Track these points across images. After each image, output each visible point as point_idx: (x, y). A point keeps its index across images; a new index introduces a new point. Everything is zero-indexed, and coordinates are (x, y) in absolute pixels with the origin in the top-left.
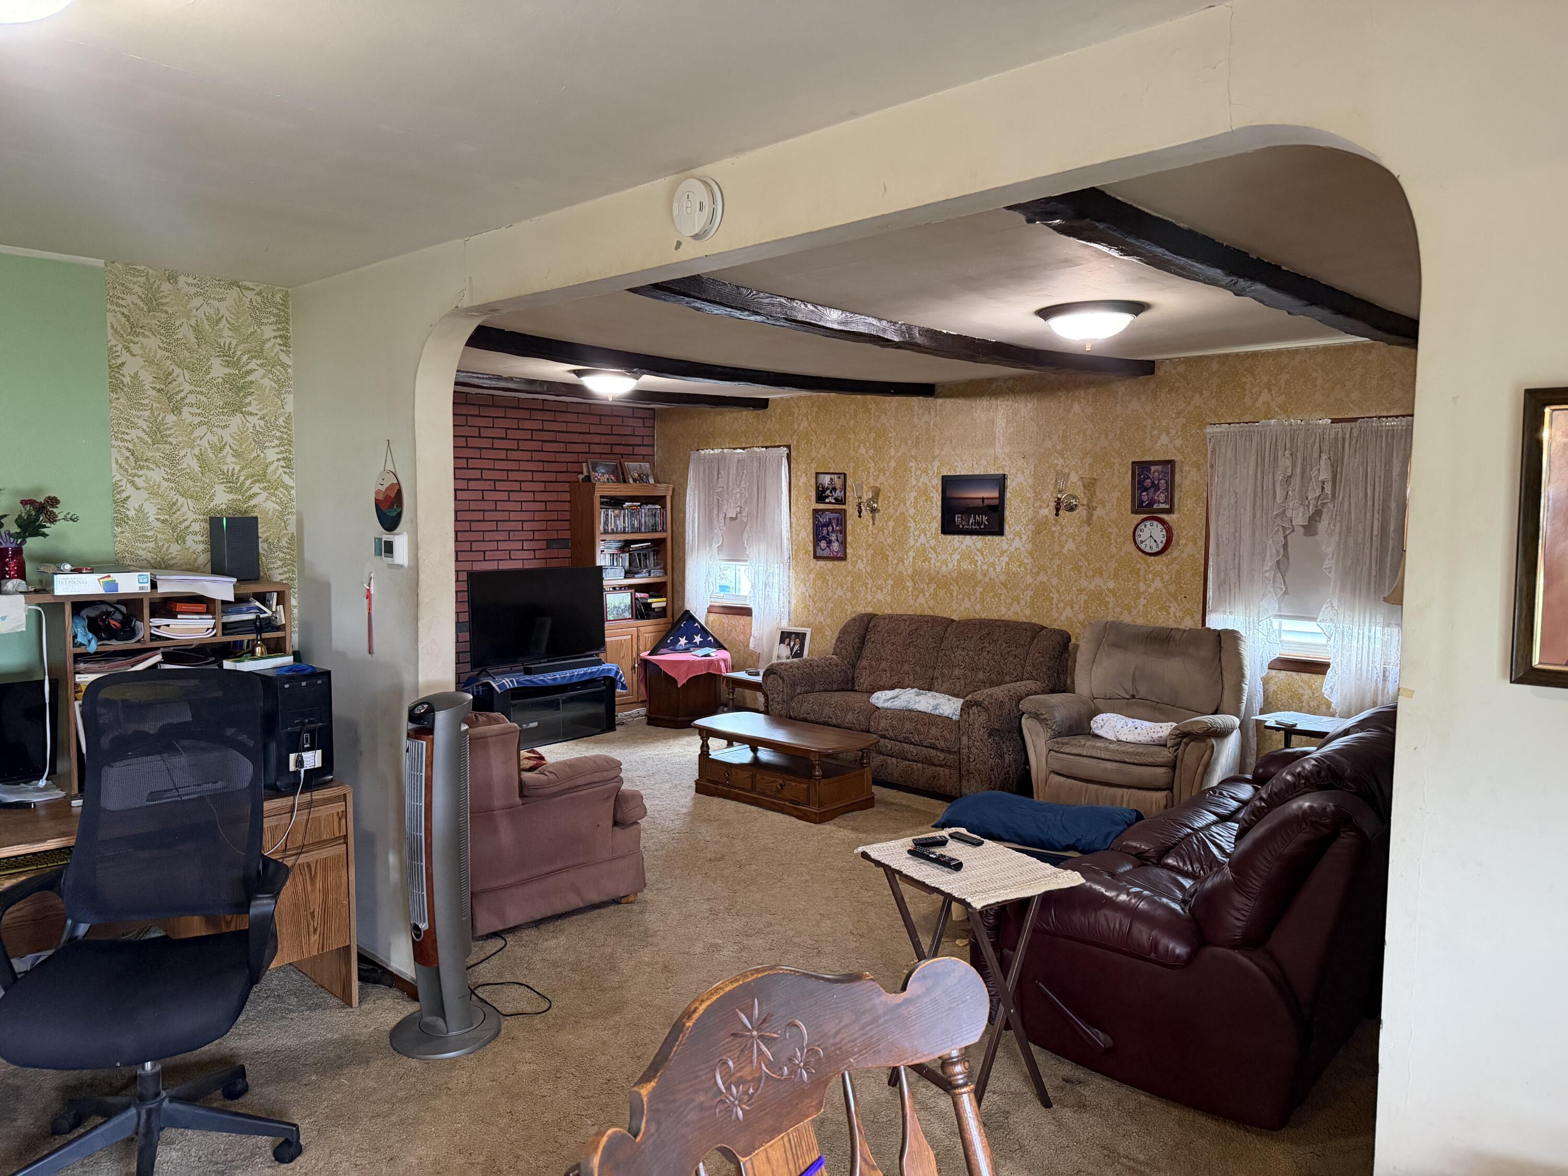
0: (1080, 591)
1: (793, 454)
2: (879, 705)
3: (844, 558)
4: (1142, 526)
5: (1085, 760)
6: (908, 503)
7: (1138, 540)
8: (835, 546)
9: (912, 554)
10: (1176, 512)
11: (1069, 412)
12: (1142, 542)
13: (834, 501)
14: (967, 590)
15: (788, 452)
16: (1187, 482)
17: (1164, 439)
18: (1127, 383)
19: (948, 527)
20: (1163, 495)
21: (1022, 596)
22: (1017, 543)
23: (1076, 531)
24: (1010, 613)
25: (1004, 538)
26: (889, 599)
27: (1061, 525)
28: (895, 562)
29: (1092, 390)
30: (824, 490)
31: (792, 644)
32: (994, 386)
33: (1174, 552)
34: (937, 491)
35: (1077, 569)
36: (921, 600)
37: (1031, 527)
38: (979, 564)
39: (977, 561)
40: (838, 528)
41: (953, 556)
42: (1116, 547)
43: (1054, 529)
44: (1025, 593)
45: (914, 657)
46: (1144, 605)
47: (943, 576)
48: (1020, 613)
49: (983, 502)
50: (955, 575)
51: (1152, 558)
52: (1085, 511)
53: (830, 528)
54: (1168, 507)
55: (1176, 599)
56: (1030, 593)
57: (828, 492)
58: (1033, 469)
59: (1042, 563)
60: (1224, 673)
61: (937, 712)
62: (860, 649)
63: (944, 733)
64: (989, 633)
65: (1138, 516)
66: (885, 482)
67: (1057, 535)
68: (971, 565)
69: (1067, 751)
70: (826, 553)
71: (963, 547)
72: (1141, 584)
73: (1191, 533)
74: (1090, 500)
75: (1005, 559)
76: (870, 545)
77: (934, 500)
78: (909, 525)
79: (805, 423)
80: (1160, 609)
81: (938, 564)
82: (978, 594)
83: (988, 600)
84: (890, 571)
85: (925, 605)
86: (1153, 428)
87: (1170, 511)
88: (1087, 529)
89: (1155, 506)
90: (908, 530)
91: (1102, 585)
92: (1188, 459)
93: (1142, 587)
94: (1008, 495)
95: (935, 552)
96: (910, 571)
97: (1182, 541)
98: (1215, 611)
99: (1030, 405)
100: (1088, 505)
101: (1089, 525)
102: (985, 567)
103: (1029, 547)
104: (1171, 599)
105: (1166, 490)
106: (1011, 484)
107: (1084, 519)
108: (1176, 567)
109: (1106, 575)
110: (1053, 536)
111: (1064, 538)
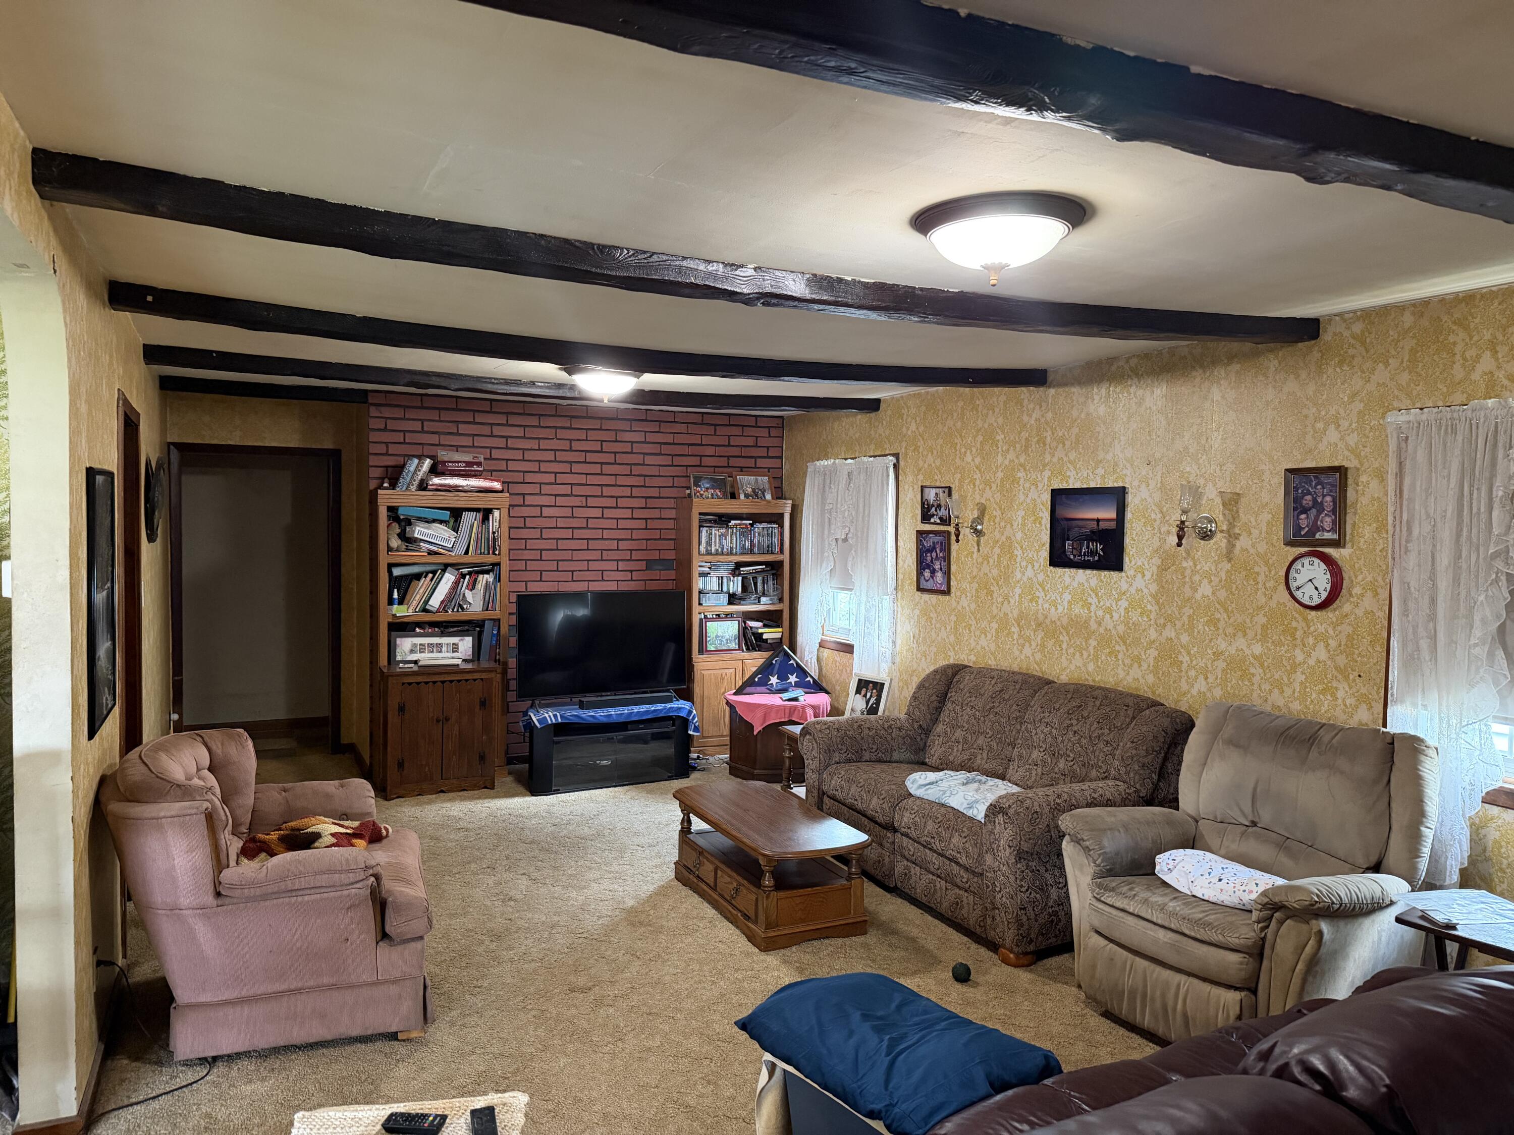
0: (1217, 655)
1: (902, 463)
2: (912, 791)
3: (947, 592)
4: (1297, 564)
5: (1131, 920)
6: (1015, 525)
7: (1293, 585)
8: (939, 576)
9: (1018, 591)
10: (1349, 545)
11: (1205, 398)
12: (1298, 588)
13: (938, 521)
14: (1078, 643)
15: (895, 461)
16: (1364, 500)
17: (1333, 435)
18: (1281, 354)
19: (1058, 559)
20: (1328, 519)
21: (1144, 657)
22: (1139, 583)
23: (1213, 568)
24: (1130, 679)
25: (1123, 574)
26: (993, 647)
27: (1193, 559)
28: (1000, 599)
29: (1236, 367)
30: (930, 507)
31: (869, 695)
32: (1114, 368)
33: (1344, 605)
34: (1047, 509)
35: (1213, 622)
36: (1027, 651)
37: (1157, 561)
38: (1093, 608)
39: (1091, 604)
40: (942, 555)
41: (1064, 597)
42: (1265, 595)
43: (1185, 564)
44: (1148, 652)
45: (992, 728)
46: (1301, 683)
47: (1052, 622)
49: (1098, 524)
50: (1065, 621)
51: (1313, 613)
52: (1225, 541)
53: (934, 554)
54: (1335, 537)
55: (1346, 678)
56: (1153, 653)
57: (933, 509)
58: (1160, 480)
59: (1170, 612)
60: (1393, 805)
61: (969, 813)
62: (939, 709)
63: (967, 845)
64: (1081, 706)
65: (1294, 549)
66: (991, 497)
67: (1188, 572)
68: (1084, 609)
69: (1109, 901)
70: (929, 585)
71: (1075, 584)
72: (1298, 652)
73: (1369, 578)
74: (1231, 525)
75: (1124, 604)
76: (975, 577)
77: (1043, 522)
78: (1016, 552)
79: (913, 427)
80: (1323, 692)
81: (1047, 606)
82: (1091, 649)
83: (1103, 657)
84: (995, 611)
85: (1031, 660)
86: (1317, 419)
87: (1337, 544)
88: (1227, 566)
89: (1318, 536)
90: (1015, 560)
91: (1245, 648)
92: (1366, 465)
93: (1299, 656)
94: (1129, 516)
95: (1044, 589)
96: (1016, 613)
97: (1357, 590)
99: (1158, 392)
100: (1228, 531)
101: (1229, 561)
102: (1101, 613)
103: (1154, 588)
104: (1340, 677)
105: (1334, 511)
106: (1132, 501)
107: (1225, 552)
108: (1347, 629)
109: (1251, 634)
110: (1183, 574)
111: (1197, 578)
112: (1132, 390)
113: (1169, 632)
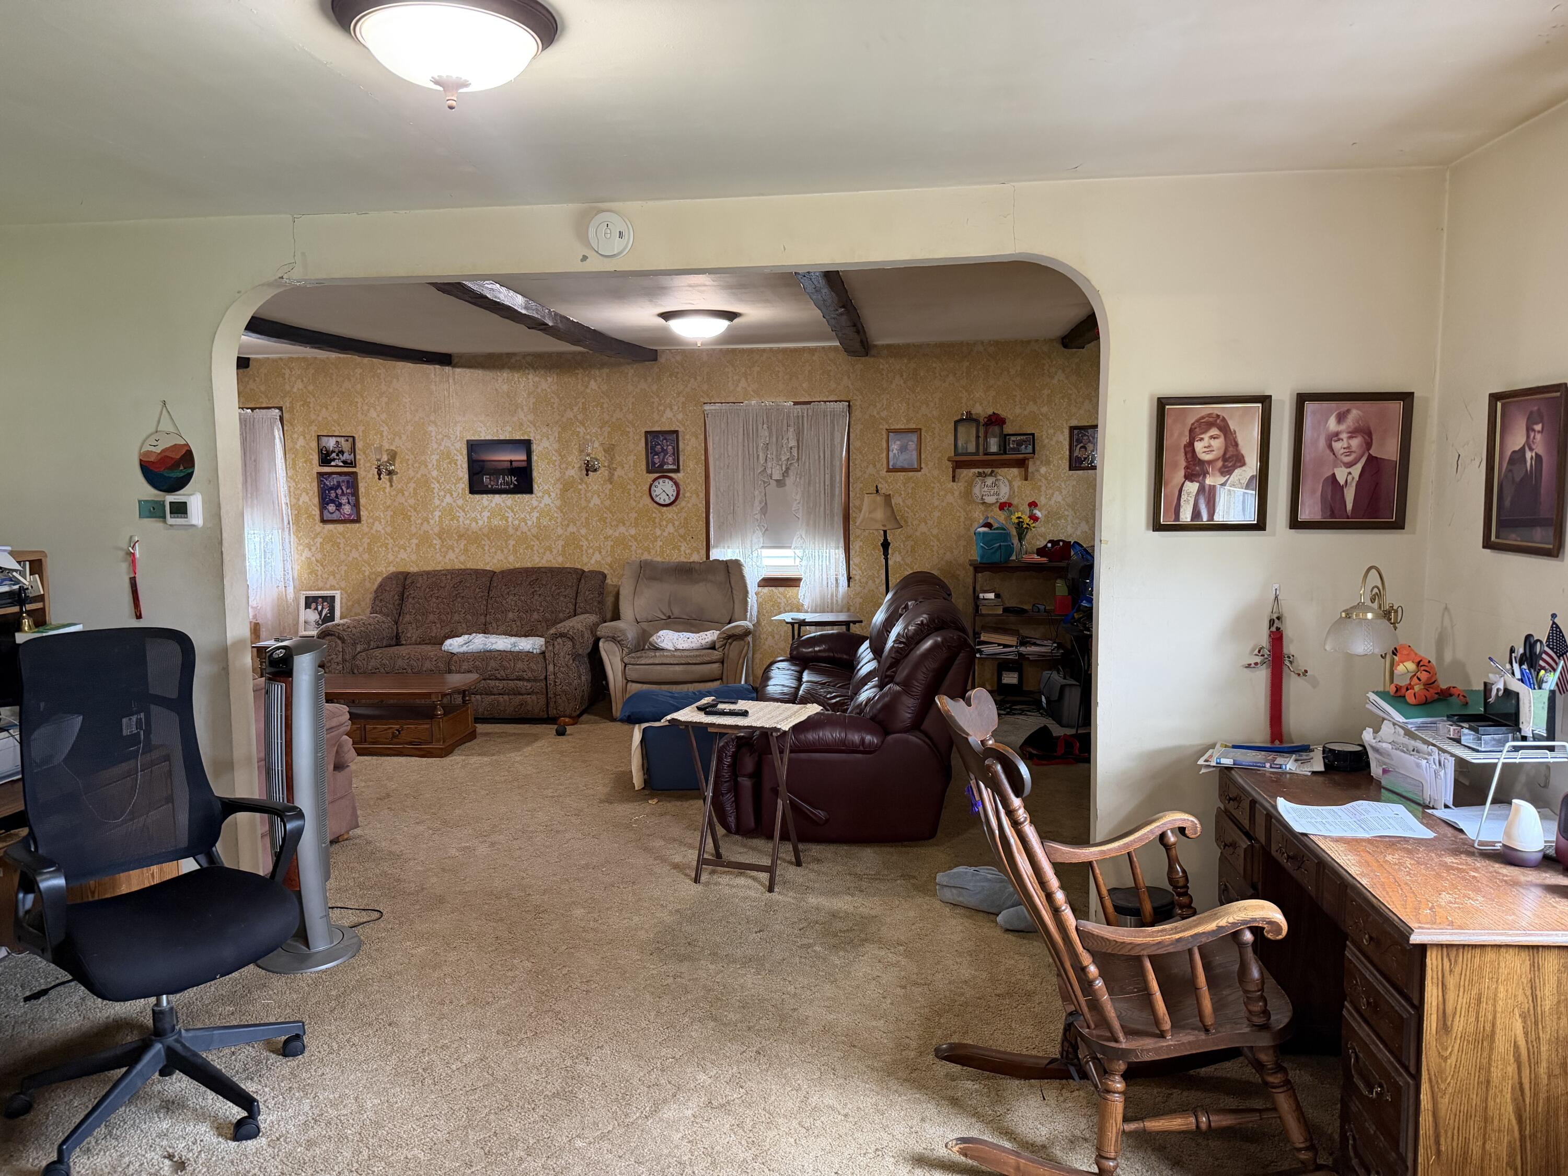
0: (606, 538)
1: (286, 416)
2: (455, 651)
3: (358, 520)
4: (656, 483)
5: (659, 667)
6: (430, 466)
7: (654, 494)
8: (347, 509)
9: (437, 514)
10: (682, 471)
11: (587, 387)
12: (657, 496)
13: (341, 464)
14: (499, 544)
15: (280, 413)
16: (689, 448)
17: (669, 414)
18: (635, 366)
19: (476, 487)
20: (671, 458)
21: (554, 546)
22: (547, 500)
23: (602, 488)
24: (543, 560)
25: (533, 495)
26: (414, 557)
27: (586, 483)
28: (419, 521)
29: (606, 371)
30: (329, 453)
31: (320, 608)
32: (513, 360)
33: (682, 503)
34: (461, 454)
35: (603, 520)
36: (451, 555)
37: (559, 486)
38: (510, 520)
39: (508, 517)
40: (348, 491)
41: (483, 514)
42: (635, 501)
43: (580, 487)
44: (557, 543)
45: (463, 607)
46: (660, 546)
47: (473, 532)
48: (553, 561)
49: (511, 464)
50: (485, 530)
51: (665, 508)
52: (607, 472)
53: (339, 491)
54: (675, 467)
55: (685, 540)
56: (561, 543)
57: (334, 455)
58: (557, 436)
59: (571, 517)
60: (734, 592)
61: (517, 649)
62: (401, 605)
63: (531, 665)
64: (538, 579)
66: (400, 444)
67: (583, 492)
68: (502, 521)
69: (643, 662)
70: (336, 516)
71: (493, 505)
72: (657, 529)
73: (694, 488)
74: (611, 462)
75: (536, 514)
76: (389, 507)
77: (459, 463)
78: (433, 486)
79: (299, 385)
80: (673, 549)
81: (467, 522)
82: (511, 547)
83: (521, 551)
84: (413, 529)
85: (455, 560)
86: (659, 405)
87: (677, 471)
88: (610, 486)
89: (665, 467)
90: (432, 491)
91: (624, 532)
92: (688, 430)
93: (658, 532)
94: (535, 458)
95: (464, 511)
96: (436, 530)
97: (688, 494)
98: (716, 546)
99: (550, 380)
100: (609, 466)
101: (611, 483)
102: (517, 522)
103: (558, 503)
104: (682, 540)
105: (674, 454)
106: (537, 449)
107: (607, 478)
108: (684, 515)
109: (628, 524)
110: (579, 493)
111: (589, 494)
112: (530, 377)
113: (572, 529)
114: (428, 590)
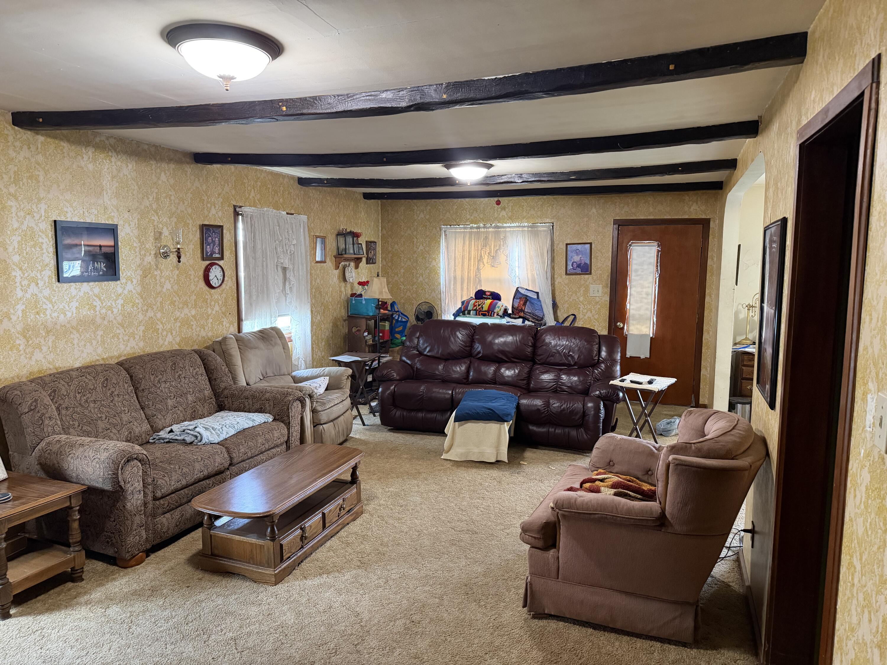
0: (176, 320)
4: (211, 269)
6: (10, 249)
9: (20, 307)
10: (224, 259)
12: (210, 280)
18: (192, 166)
19: (65, 276)
20: (217, 248)
21: (136, 332)
22: (129, 287)
23: (170, 274)
24: (128, 349)
25: (118, 282)
27: (160, 269)
29: (172, 166)
33: (225, 285)
34: (47, 236)
35: (173, 303)
36: (38, 356)
37: (140, 272)
38: (98, 309)
39: (96, 306)
41: (71, 305)
42: (194, 285)
43: (156, 273)
46: (211, 323)
47: (61, 326)
48: (136, 347)
49: (101, 249)
50: (74, 323)
51: (213, 290)
52: (175, 259)
54: (219, 256)
55: (226, 316)
56: (141, 328)
58: (137, 222)
59: (149, 302)
65: (205, 262)
67: (158, 278)
68: (90, 311)
71: (81, 294)
72: (209, 309)
73: (230, 273)
75: (120, 302)
77: (44, 246)
81: (55, 315)
82: (99, 338)
83: (109, 340)
85: (43, 361)
86: (208, 202)
88: (177, 272)
89: (213, 256)
91: (188, 313)
93: (210, 311)
94: (120, 243)
95: (51, 302)
96: (19, 327)
98: (247, 319)
99: (130, 166)
101: (177, 269)
102: (104, 311)
103: (139, 289)
104: (224, 316)
106: (121, 234)
107: (175, 265)
108: (224, 295)
109: (190, 305)
110: (155, 278)
111: (163, 280)
112: (113, 159)
113: (150, 314)
114: (78, 396)
